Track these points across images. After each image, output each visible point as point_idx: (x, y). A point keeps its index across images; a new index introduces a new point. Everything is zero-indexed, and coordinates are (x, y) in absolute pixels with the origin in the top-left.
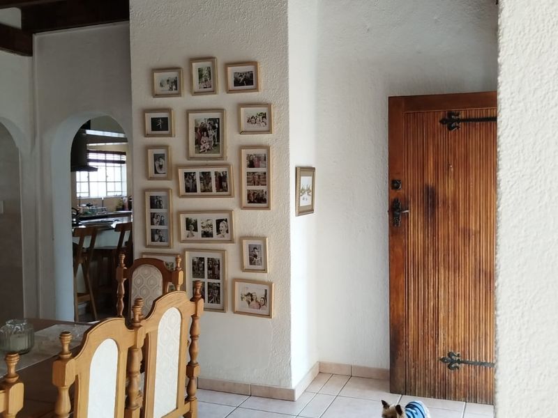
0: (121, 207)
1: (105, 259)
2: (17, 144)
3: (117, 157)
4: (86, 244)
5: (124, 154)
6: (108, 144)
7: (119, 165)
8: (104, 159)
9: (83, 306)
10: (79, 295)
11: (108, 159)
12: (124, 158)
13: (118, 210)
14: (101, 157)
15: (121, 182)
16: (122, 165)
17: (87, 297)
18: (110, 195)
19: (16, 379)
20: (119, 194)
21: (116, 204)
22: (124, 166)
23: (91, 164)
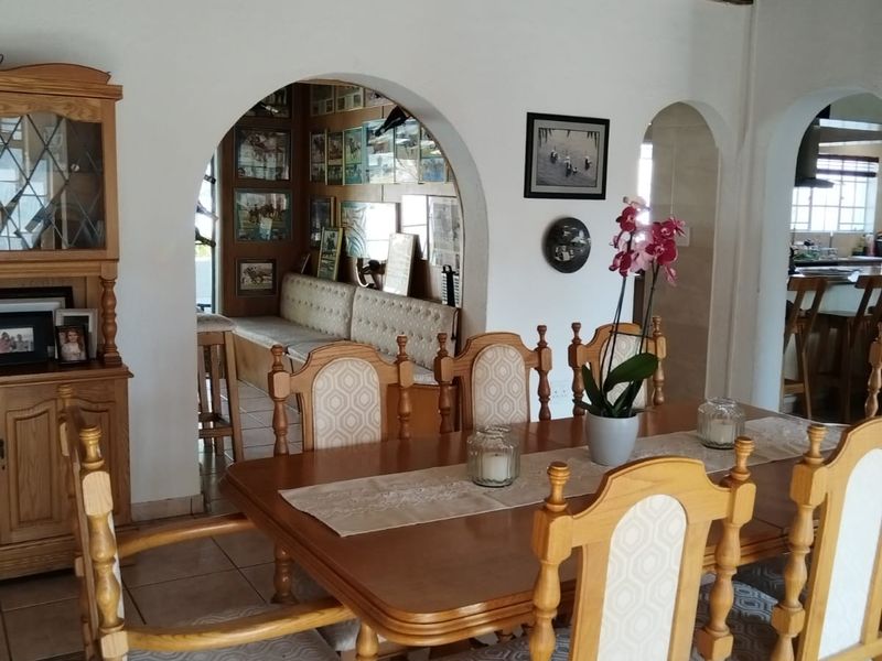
0: (861, 250)
1: (834, 331)
2: (717, 144)
3: (862, 166)
4: (807, 304)
5: (876, 160)
6: (848, 143)
7: (865, 179)
8: (839, 168)
9: (792, 400)
10: (787, 382)
11: (846, 169)
12: (874, 167)
13: (855, 254)
14: (835, 165)
15: (866, 208)
16: (871, 179)
17: (799, 387)
18: (845, 228)
19: (747, 476)
20: (860, 228)
21: (852, 245)
22: (874, 180)
23: (819, 176)
